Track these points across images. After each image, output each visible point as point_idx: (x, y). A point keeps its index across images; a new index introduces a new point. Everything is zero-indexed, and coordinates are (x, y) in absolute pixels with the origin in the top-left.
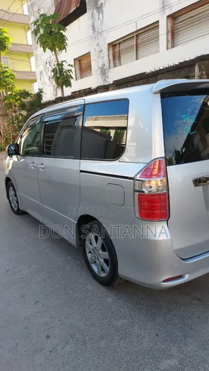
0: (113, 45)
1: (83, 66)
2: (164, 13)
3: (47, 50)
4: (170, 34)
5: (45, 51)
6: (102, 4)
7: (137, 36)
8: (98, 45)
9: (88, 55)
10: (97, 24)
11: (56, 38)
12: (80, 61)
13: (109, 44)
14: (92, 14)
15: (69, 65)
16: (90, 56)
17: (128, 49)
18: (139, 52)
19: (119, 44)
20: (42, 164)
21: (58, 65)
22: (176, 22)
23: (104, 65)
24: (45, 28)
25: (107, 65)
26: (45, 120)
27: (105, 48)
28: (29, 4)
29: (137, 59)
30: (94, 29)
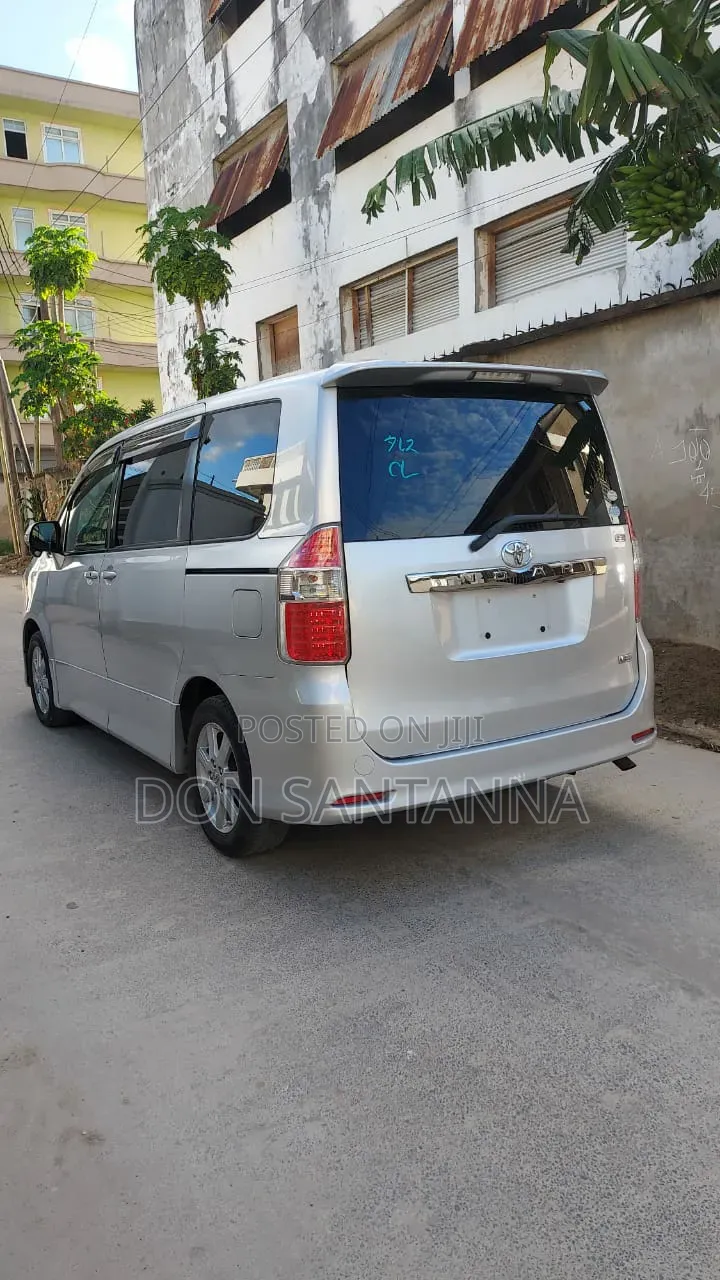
0: (354, 292)
1: (282, 340)
2: (469, 222)
3: (178, 296)
4: (484, 274)
5: (171, 301)
6: (328, 185)
7: (413, 270)
8: (316, 288)
9: (292, 311)
10: (317, 233)
11: (200, 270)
12: (273, 327)
13: (343, 288)
14: (304, 207)
15: (233, 340)
16: (296, 316)
17: (392, 306)
18: (419, 312)
19: (370, 288)
20: (110, 568)
21: (203, 338)
22: (501, 243)
23: (329, 343)
24: (172, 244)
25: (337, 342)
26: (124, 458)
27: (332, 296)
28: (149, 169)
29: (411, 331)
30: (307, 247)
